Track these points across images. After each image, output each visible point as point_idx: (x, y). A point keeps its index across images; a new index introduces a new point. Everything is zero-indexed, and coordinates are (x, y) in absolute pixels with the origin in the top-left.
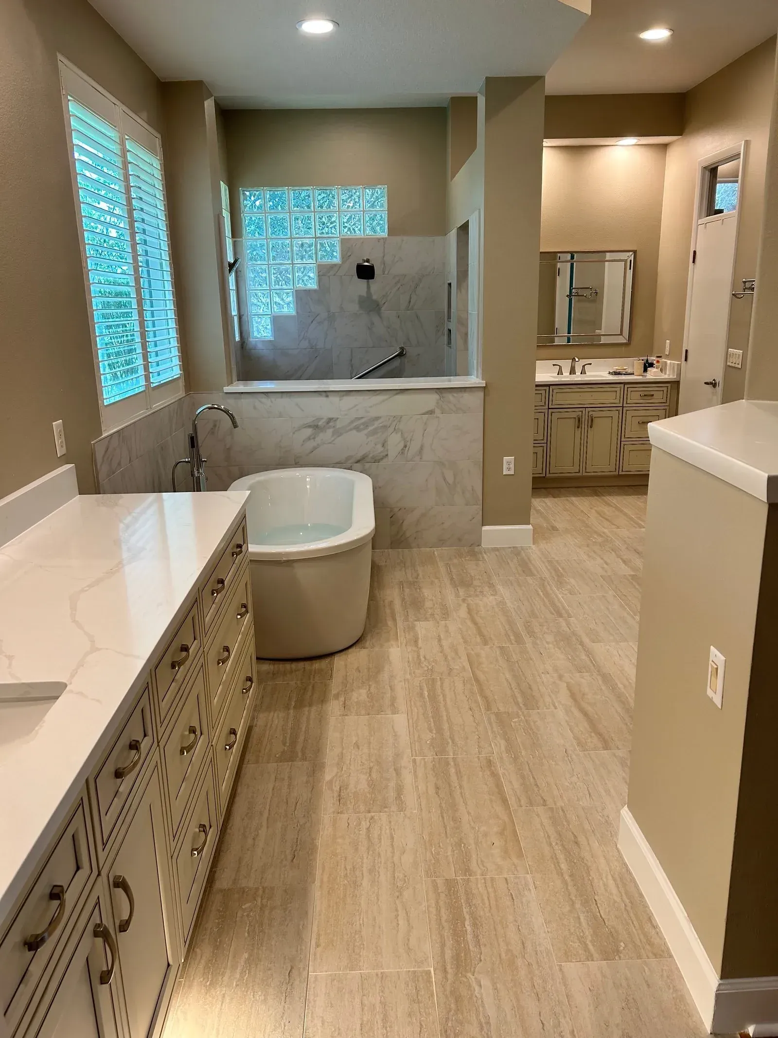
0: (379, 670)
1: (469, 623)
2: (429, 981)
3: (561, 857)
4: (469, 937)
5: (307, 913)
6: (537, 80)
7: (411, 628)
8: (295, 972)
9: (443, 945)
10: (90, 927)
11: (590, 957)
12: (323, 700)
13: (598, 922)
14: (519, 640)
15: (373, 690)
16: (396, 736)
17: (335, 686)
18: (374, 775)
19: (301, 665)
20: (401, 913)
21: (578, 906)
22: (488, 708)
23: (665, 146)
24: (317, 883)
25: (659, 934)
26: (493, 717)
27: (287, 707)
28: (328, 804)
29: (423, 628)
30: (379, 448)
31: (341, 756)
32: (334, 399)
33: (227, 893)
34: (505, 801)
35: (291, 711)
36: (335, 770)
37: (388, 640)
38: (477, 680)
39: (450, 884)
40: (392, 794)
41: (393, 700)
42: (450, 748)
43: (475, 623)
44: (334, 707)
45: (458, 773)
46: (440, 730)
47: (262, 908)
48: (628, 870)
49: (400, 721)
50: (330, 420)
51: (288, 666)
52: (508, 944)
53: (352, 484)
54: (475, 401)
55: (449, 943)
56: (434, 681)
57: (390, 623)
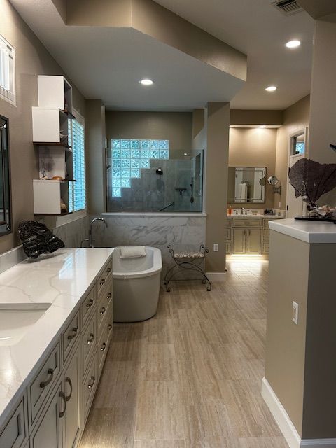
0: (162, 327)
1: (200, 310)
2: (183, 443)
3: (238, 398)
4: (200, 428)
5: (133, 417)
6: (227, 103)
7: (176, 312)
8: (128, 440)
9: (189, 431)
10: (58, 393)
11: (249, 436)
12: (140, 338)
13: (253, 423)
14: (221, 317)
15: (160, 335)
16: (170, 352)
17: (145, 333)
18: (161, 367)
19: (130, 325)
20: (172, 419)
21: (245, 417)
22: (208, 343)
23: (277, 129)
24: (137, 407)
25: (278, 428)
26: (210, 346)
27: (124, 340)
28: (142, 376)
29: (181, 312)
30: (164, 239)
31: (147, 359)
32: (146, 219)
33: (99, 410)
34: (215, 377)
35: (126, 343)
36: (145, 365)
37: (166, 316)
38: (203, 332)
39: (192, 408)
40: (168, 374)
41: (168, 339)
42: (192, 357)
43: (203, 311)
44: (144, 341)
45: (195, 366)
46: (188, 350)
47: (114, 416)
48: (265, 404)
49: (172, 347)
50: (145, 227)
51: (124, 325)
52: (216, 430)
53: (153, 253)
54: (203, 221)
55: (192, 429)
56: (185, 332)
57: (167, 310)
